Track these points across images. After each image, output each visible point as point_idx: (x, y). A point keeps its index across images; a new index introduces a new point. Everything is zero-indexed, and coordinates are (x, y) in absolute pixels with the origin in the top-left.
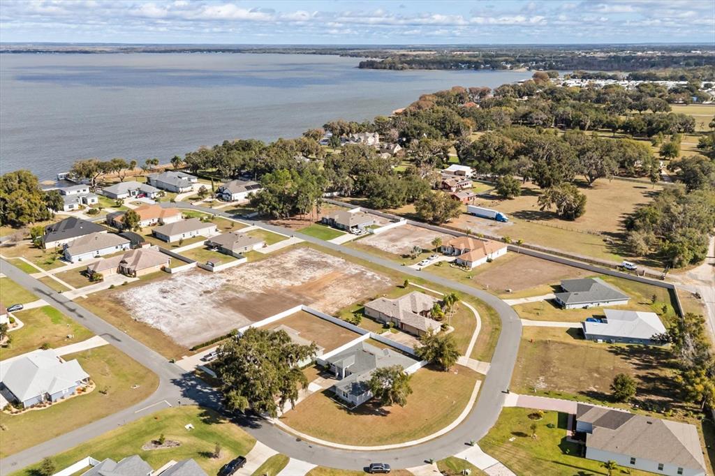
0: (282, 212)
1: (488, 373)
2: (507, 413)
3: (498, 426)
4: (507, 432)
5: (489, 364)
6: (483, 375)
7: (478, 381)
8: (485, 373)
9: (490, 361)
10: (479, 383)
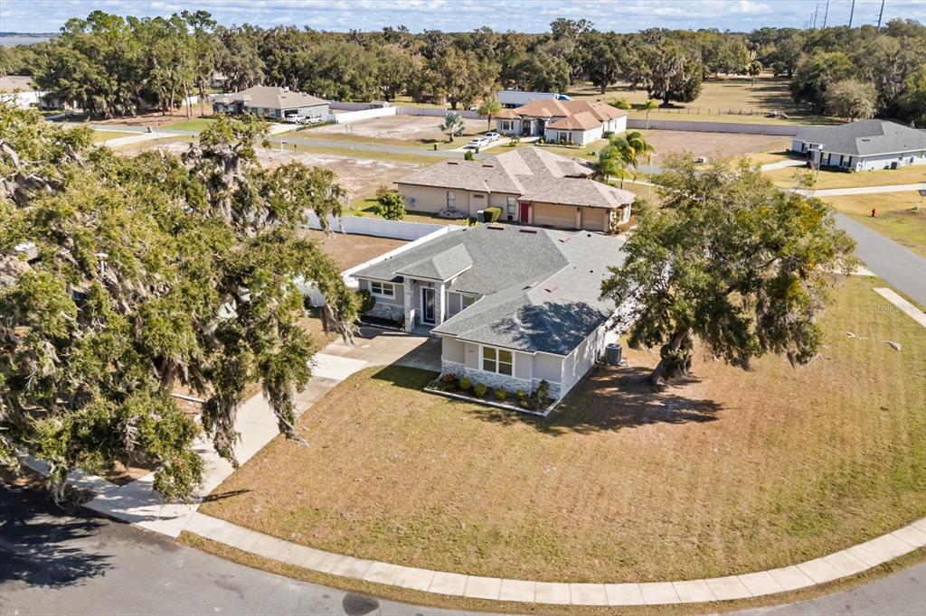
0: (117, 101)
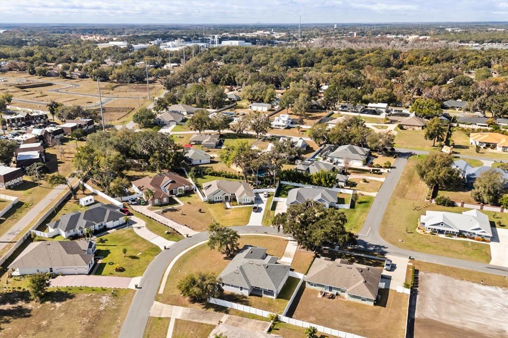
1: (152, 304)
2: (140, 271)
3: (148, 262)
4: (142, 259)
5: (151, 315)
6: (156, 300)
7: (162, 293)
8: (156, 303)
9: (150, 318)
10: (161, 291)
